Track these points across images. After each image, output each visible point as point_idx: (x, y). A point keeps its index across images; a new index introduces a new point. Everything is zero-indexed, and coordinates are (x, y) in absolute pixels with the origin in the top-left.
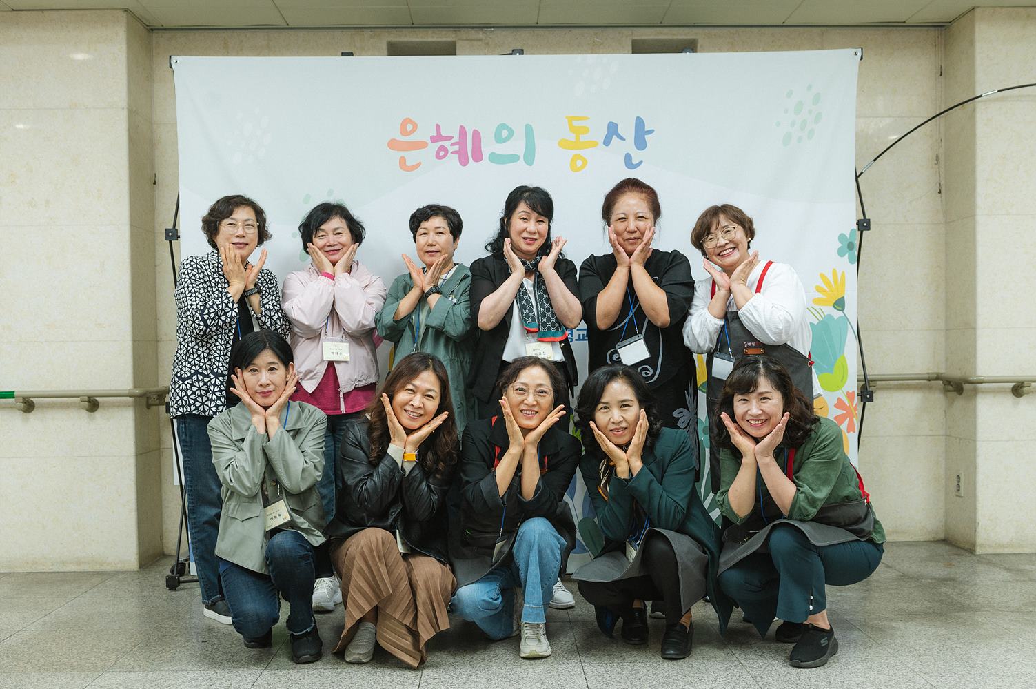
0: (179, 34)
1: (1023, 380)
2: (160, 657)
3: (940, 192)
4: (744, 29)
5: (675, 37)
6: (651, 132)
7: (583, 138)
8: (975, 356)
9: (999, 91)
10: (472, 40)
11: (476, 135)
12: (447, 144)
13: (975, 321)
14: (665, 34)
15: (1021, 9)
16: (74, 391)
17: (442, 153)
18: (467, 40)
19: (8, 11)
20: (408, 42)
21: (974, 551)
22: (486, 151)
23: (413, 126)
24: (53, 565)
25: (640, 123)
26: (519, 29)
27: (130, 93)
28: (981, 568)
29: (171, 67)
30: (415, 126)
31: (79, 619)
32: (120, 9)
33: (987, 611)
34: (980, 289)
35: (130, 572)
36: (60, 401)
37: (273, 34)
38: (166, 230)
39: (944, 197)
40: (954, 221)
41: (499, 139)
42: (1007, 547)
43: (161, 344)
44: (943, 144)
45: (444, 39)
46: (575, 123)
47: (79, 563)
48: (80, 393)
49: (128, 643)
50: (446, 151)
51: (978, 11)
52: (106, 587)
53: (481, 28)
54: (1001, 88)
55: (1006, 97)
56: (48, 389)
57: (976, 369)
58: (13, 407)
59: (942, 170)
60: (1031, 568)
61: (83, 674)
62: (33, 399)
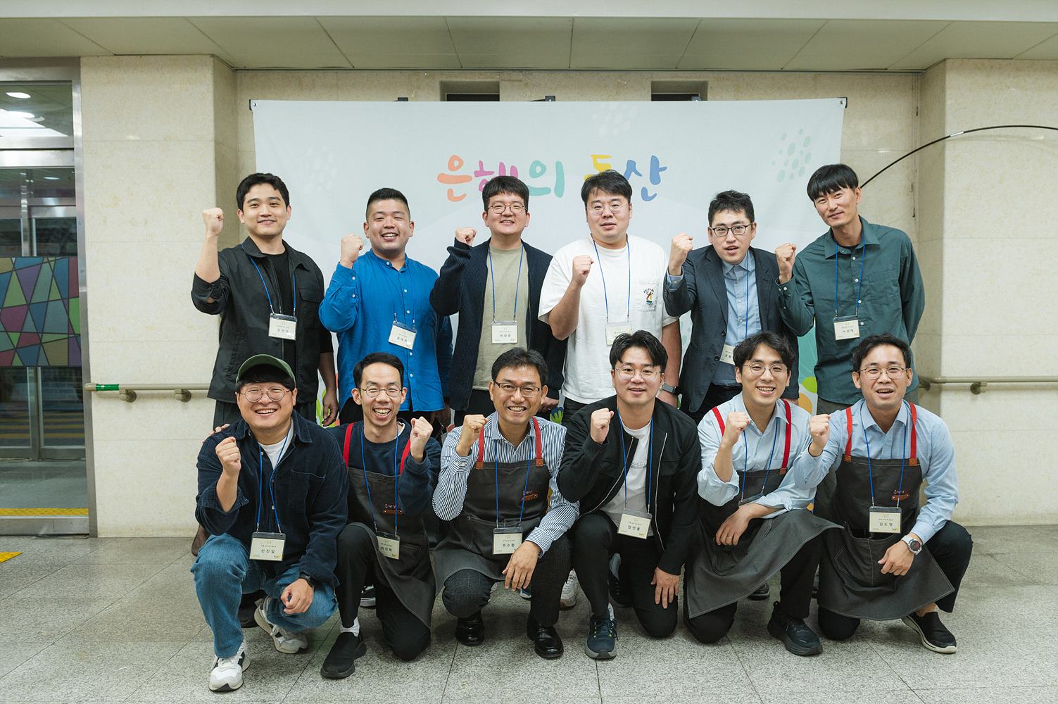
0: (260, 74)
1: (979, 381)
3: (914, 216)
4: (748, 73)
5: (689, 80)
6: (665, 169)
8: (940, 358)
9: (965, 132)
10: (514, 81)
13: (941, 330)
14: (681, 77)
15: (986, 61)
16: (170, 384)
18: (510, 80)
19: (110, 56)
20: (457, 82)
23: (460, 163)
24: (152, 531)
25: (654, 161)
26: (553, 72)
27: (216, 127)
29: (251, 109)
30: (461, 163)
31: (172, 586)
32: (209, 54)
34: (945, 302)
36: (158, 393)
37: (341, 74)
39: (917, 220)
40: (924, 241)
41: (534, 174)
44: (917, 174)
45: (489, 80)
46: (600, 161)
47: (175, 530)
48: (177, 386)
51: (948, 61)
53: (521, 70)
54: (967, 130)
55: (972, 137)
56: (148, 383)
57: (940, 371)
58: (117, 397)
59: (916, 196)
60: (983, 542)
61: (171, 643)
62: (136, 391)
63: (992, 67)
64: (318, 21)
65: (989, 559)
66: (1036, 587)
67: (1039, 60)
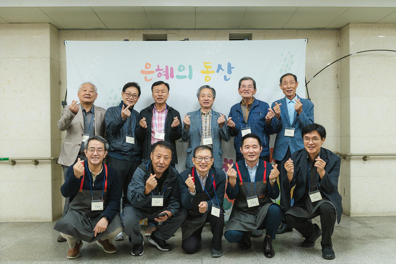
0: (69, 31)
1: (366, 155)
2: (54, 255)
3: (338, 88)
4: (269, 30)
5: (245, 33)
6: (233, 68)
7: (209, 70)
8: (350, 146)
10: (173, 34)
11: (172, 69)
12: (161, 72)
13: (350, 134)
14: (241, 32)
15: (366, 24)
16: (30, 158)
17: (160, 75)
18: (171, 33)
19: (8, 23)
20: (150, 34)
21: (350, 216)
22: (175, 74)
23: (150, 65)
24: (22, 220)
25: (229, 65)
26: (189, 30)
27: (51, 52)
28: (352, 222)
29: (64, 44)
31: (28, 240)
32: (48, 23)
33: (349, 239)
34: (351, 123)
35: (49, 222)
36: (25, 161)
37: (102, 31)
38: (62, 102)
40: (343, 98)
41: (180, 70)
42: (361, 214)
43: (61, 140)
44: (339, 70)
45: (163, 33)
46: (207, 65)
47: (31, 219)
48: (32, 158)
49: (44, 250)
50: (161, 74)
51: (350, 24)
52: (40, 228)
53: (176, 29)
54: (358, 52)
55: (361, 55)
56: (21, 157)
57: (350, 151)
58: (8, 163)
59: (339, 80)
60: (368, 222)
61: (26, 261)
62: (16, 161)
63: (368, 26)
64: (91, 8)
65: (370, 229)
66: (389, 239)
67: (387, 23)
